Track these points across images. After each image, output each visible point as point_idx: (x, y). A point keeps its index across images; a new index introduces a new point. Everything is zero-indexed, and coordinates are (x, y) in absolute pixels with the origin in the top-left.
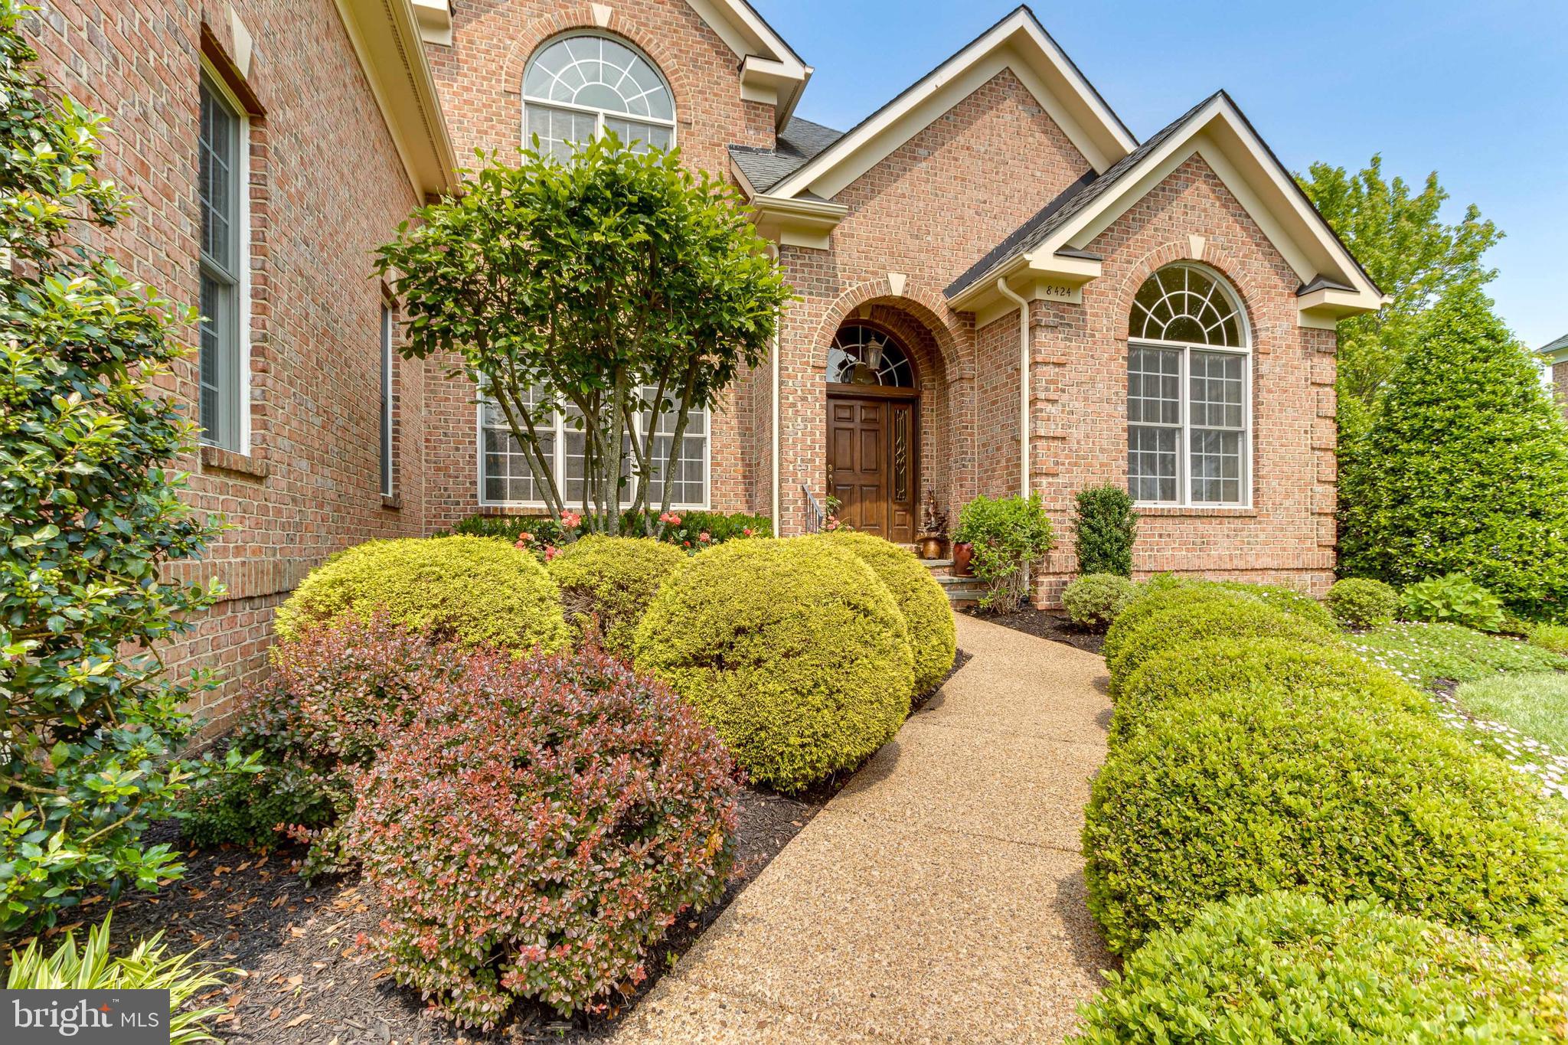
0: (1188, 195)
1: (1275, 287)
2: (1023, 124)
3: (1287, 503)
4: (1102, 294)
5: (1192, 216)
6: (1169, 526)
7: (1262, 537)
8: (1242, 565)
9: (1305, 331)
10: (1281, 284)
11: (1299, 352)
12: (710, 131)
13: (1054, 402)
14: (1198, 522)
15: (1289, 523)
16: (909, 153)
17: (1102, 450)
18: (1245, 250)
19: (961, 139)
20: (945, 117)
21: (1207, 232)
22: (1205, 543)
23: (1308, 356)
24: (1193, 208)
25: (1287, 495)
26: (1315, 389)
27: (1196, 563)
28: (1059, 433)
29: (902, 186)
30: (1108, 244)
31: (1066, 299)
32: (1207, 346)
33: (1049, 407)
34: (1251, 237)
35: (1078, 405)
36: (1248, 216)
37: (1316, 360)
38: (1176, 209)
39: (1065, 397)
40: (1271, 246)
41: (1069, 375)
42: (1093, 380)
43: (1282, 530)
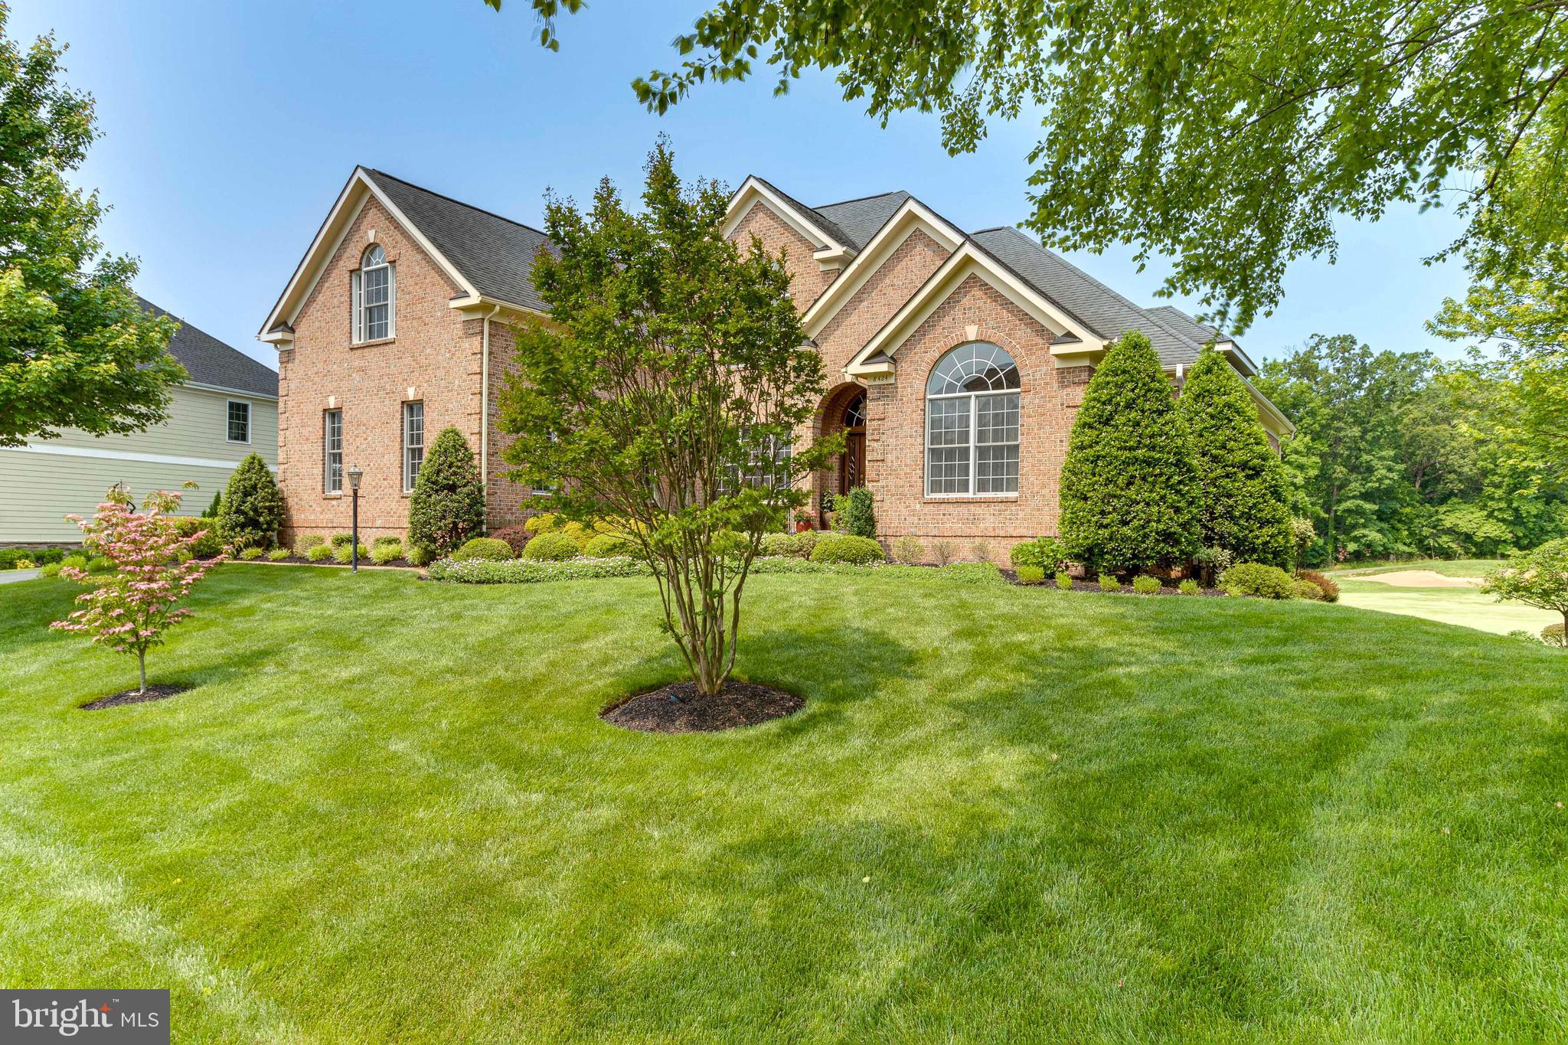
0: (966, 301)
1: (1036, 344)
2: (928, 259)
3: (1044, 492)
4: (908, 374)
5: (970, 314)
6: (950, 508)
7: (1021, 515)
8: (1002, 533)
9: (1061, 372)
10: (1041, 341)
11: (1056, 385)
12: (805, 294)
13: (877, 440)
14: (971, 507)
15: (1044, 505)
16: (858, 299)
17: (906, 465)
18: (1010, 326)
19: (887, 281)
20: (879, 271)
21: (980, 322)
22: (975, 519)
23: (1063, 385)
24: (970, 308)
25: (1044, 486)
26: (1069, 410)
27: (968, 532)
28: (879, 457)
29: (854, 318)
30: (912, 345)
31: (885, 382)
32: (991, 392)
33: (875, 444)
34: (1015, 316)
35: (892, 441)
36: (1012, 303)
37: (1069, 390)
38: (957, 312)
39: (884, 437)
40: (1032, 318)
41: (887, 424)
42: (901, 425)
43: (1038, 510)
